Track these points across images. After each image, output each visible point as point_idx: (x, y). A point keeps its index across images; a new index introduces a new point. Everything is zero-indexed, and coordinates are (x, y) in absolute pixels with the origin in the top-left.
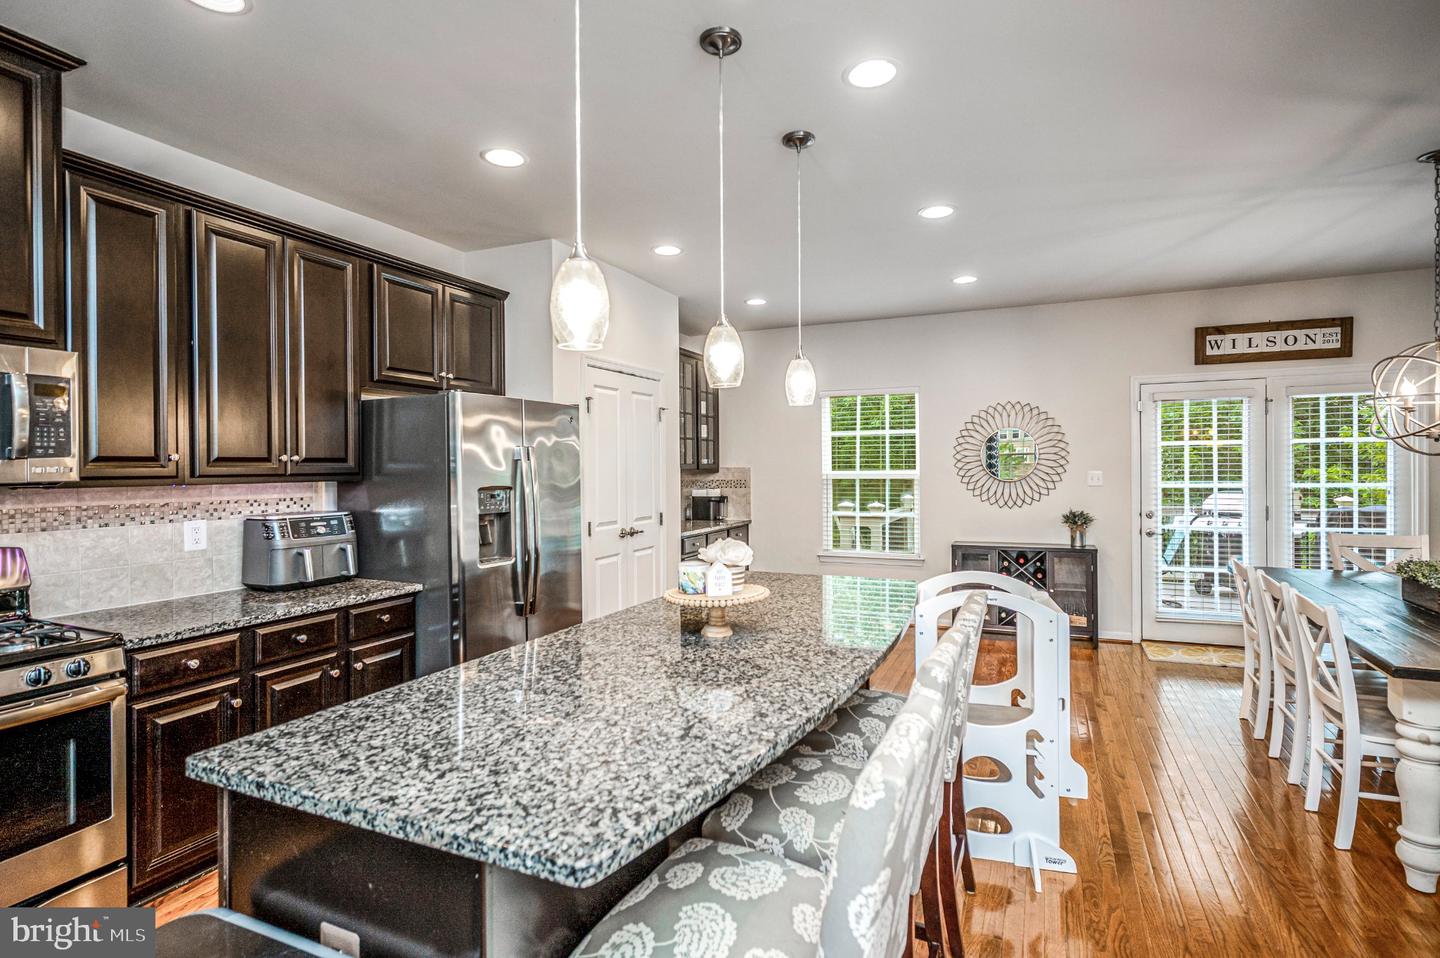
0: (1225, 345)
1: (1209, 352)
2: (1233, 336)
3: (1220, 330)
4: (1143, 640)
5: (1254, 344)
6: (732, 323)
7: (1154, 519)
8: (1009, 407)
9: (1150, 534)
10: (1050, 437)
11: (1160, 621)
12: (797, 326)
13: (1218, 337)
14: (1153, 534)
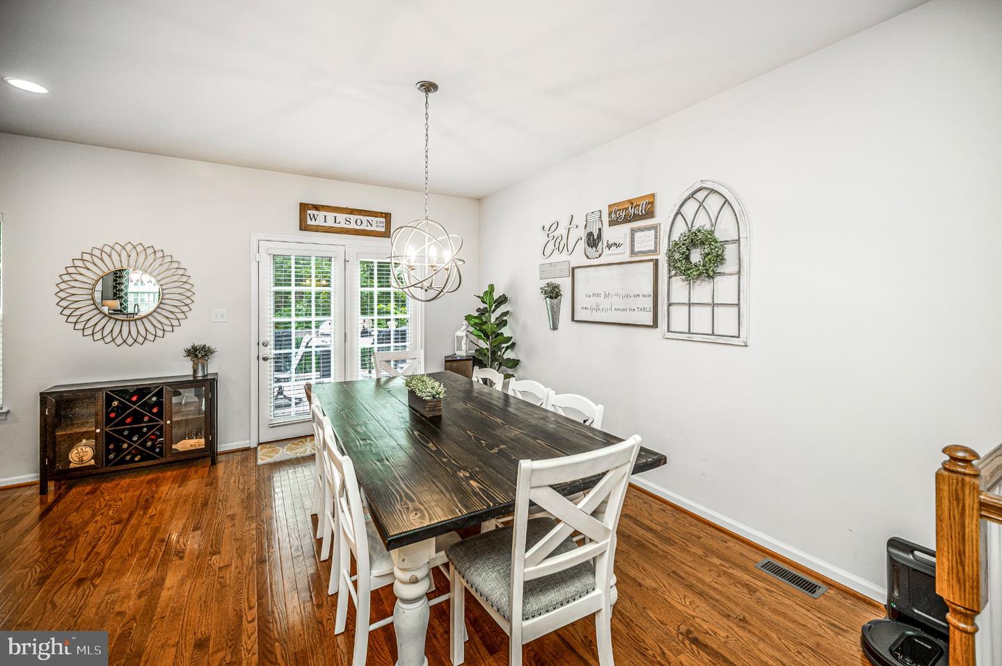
0: (320, 218)
1: (309, 222)
2: (326, 213)
3: (316, 208)
4: (259, 444)
5: (337, 221)
7: (268, 347)
9: (265, 359)
10: (175, 278)
11: (273, 427)
13: (316, 212)
14: (267, 359)
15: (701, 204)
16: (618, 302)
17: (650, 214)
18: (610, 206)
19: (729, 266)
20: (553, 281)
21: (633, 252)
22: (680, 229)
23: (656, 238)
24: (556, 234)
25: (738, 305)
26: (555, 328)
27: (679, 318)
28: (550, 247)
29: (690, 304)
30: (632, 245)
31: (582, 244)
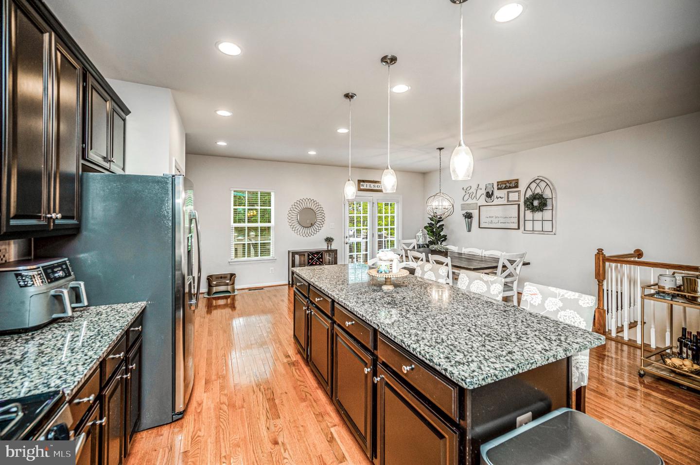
0: (365, 186)
1: (361, 187)
2: (367, 183)
3: (364, 181)
5: (371, 186)
6: (392, 168)
7: (348, 239)
8: (307, 200)
9: (347, 244)
12: (349, 167)
13: (363, 183)
15: (538, 185)
16: (502, 220)
17: (517, 186)
18: (498, 182)
19: (549, 207)
20: (469, 211)
21: (508, 201)
22: (529, 193)
23: (519, 196)
24: (470, 191)
25: (552, 220)
26: (469, 231)
27: (529, 226)
28: (467, 196)
29: (533, 221)
30: (508, 198)
31: (484, 197)
